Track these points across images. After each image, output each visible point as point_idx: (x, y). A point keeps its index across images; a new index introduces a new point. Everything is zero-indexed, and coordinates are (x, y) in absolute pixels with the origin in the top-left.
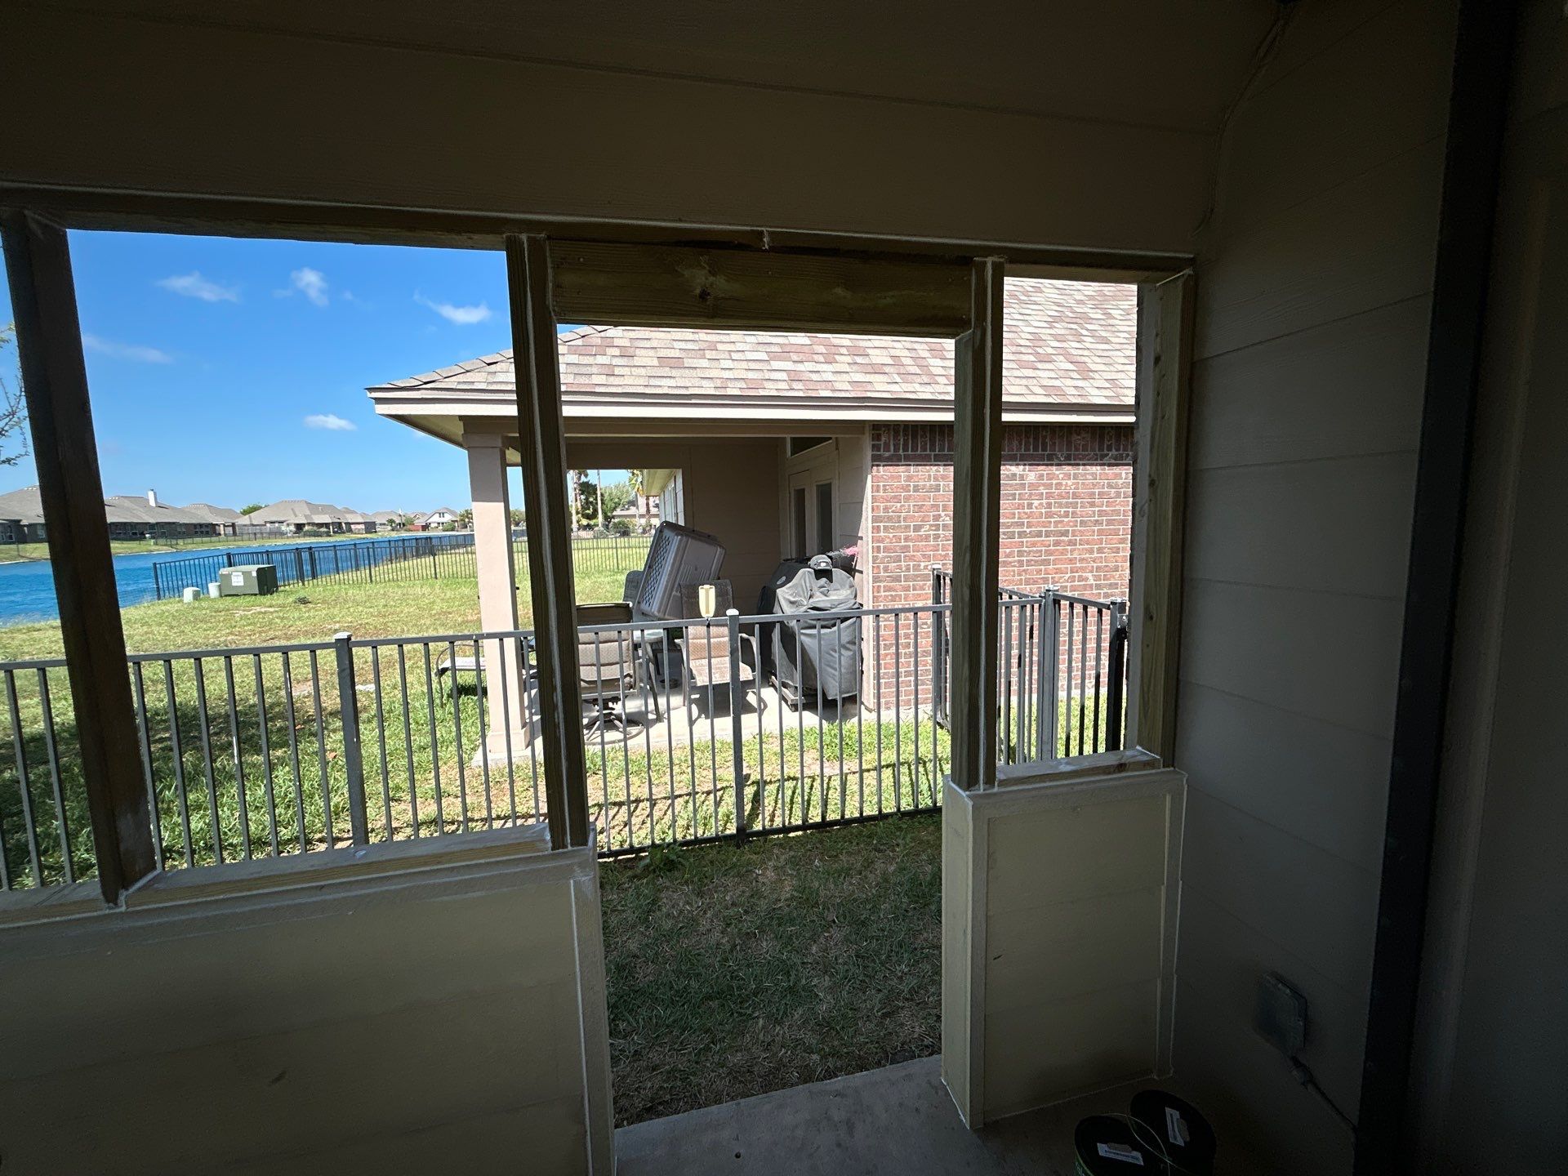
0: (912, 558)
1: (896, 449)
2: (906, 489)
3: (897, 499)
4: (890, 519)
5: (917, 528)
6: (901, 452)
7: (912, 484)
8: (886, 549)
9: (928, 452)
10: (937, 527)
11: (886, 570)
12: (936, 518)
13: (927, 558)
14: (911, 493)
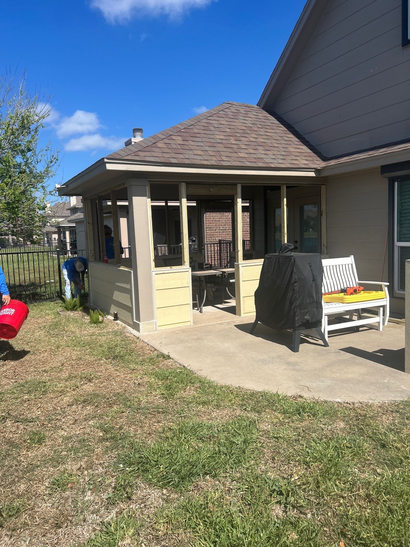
0: (214, 237)
2: (213, 221)
3: (211, 223)
4: (209, 228)
5: (215, 230)
8: (209, 235)
10: (220, 230)
11: (209, 240)
12: (220, 228)
13: (218, 237)
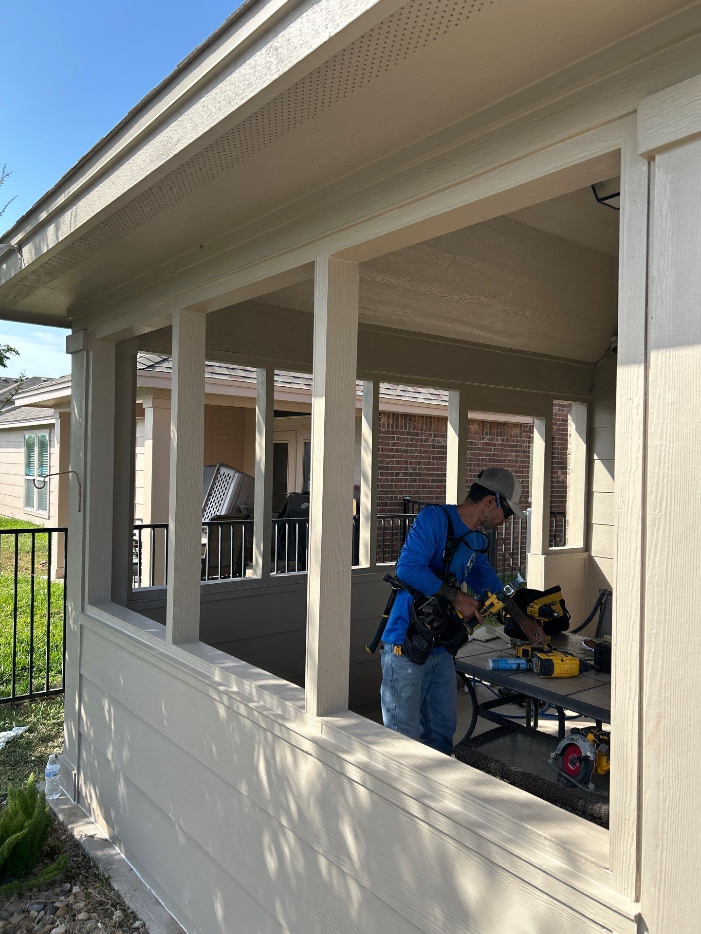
0: (393, 492)
1: (388, 428)
2: (392, 450)
3: (387, 456)
4: (384, 468)
5: (397, 474)
6: (390, 429)
7: (395, 448)
8: (381, 486)
9: (403, 430)
12: (406, 469)
13: (401, 492)
14: (394, 453)
